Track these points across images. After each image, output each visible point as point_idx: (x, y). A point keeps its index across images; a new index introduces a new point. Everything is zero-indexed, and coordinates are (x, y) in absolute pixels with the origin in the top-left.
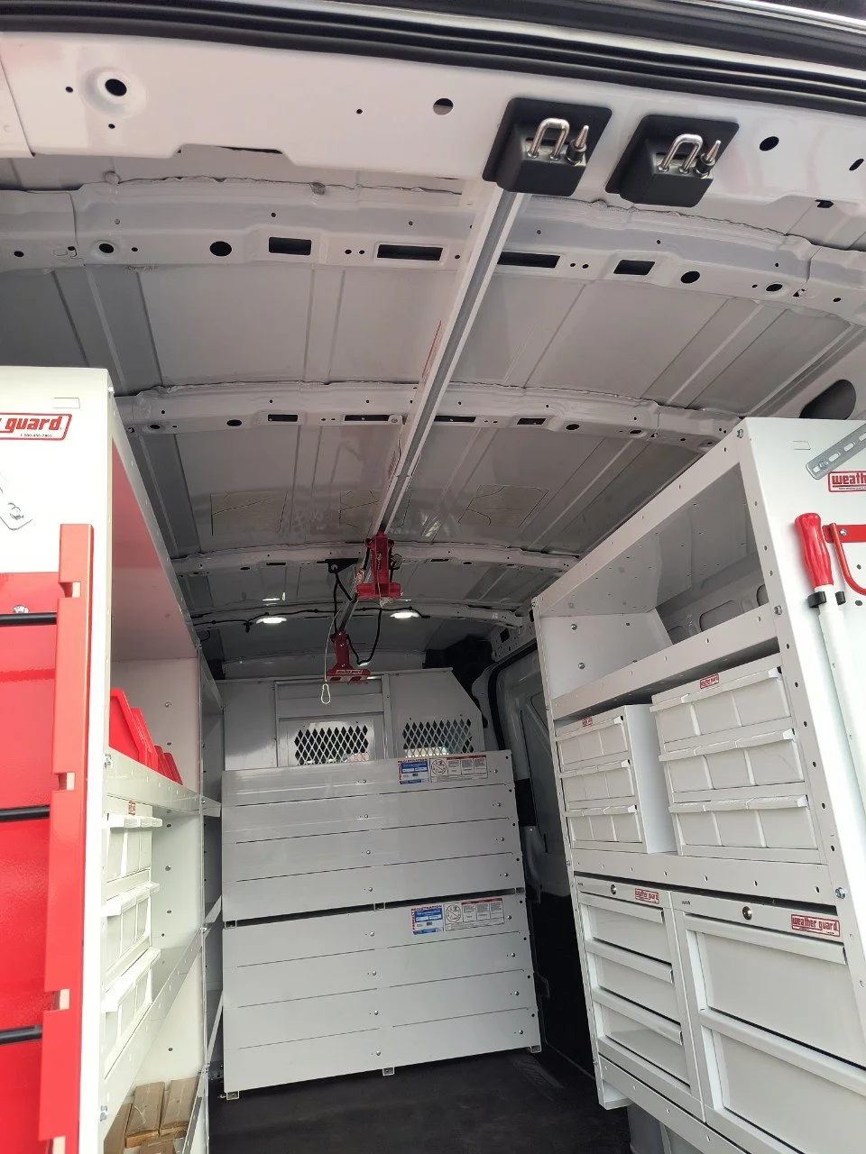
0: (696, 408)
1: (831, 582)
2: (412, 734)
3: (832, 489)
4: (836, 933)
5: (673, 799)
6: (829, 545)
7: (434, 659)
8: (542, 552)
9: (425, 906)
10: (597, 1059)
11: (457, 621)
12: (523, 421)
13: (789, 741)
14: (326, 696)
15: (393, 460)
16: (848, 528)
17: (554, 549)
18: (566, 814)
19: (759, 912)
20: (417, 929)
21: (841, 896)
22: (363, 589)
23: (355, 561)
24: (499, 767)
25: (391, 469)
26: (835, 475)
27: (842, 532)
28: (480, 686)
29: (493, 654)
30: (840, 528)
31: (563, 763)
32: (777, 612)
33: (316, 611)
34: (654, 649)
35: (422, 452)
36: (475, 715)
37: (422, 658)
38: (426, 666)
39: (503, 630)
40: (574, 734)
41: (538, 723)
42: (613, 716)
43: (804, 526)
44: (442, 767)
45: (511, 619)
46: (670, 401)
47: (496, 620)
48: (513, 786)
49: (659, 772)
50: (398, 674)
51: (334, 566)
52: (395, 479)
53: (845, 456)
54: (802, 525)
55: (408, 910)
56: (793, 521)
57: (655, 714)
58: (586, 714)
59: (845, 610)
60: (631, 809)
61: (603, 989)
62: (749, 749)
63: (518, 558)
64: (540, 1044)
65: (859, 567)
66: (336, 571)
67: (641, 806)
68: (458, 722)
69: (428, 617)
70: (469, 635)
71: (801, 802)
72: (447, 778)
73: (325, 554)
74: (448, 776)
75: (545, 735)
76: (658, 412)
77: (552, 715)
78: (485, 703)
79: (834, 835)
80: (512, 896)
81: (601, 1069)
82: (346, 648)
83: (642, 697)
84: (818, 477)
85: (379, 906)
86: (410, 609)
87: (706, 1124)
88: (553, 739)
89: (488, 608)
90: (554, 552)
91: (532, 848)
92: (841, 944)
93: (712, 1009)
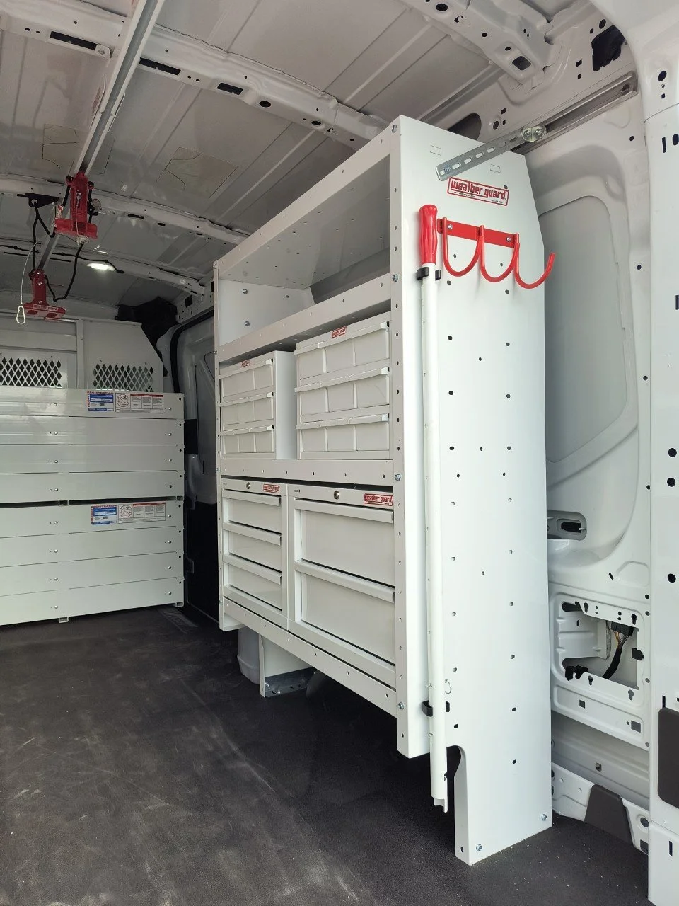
0: (366, 113)
1: (434, 262)
2: (101, 373)
3: (450, 191)
4: (390, 504)
5: (300, 419)
6: (438, 235)
7: (125, 314)
8: (226, 227)
9: (102, 505)
10: (222, 600)
11: (150, 281)
12: (223, 86)
13: (385, 375)
14: (21, 319)
15: (98, 96)
16: (454, 224)
17: (236, 227)
18: (221, 434)
19: (344, 494)
20: (94, 521)
21: (398, 479)
22: (62, 224)
23: (55, 199)
24: (173, 405)
25: (97, 103)
26: (454, 180)
27: (449, 227)
28: (164, 342)
29: (178, 316)
30: (449, 223)
31: (223, 395)
32: (394, 279)
33: (16, 248)
34: (301, 307)
35: (127, 90)
36: (158, 365)
37: (116, 311)
38: (118, 318)
39: (188, 296)
40: (234, 372)
41: (208, 376)
42: (266, 359)
43: (426, 213)
44: (126, 401)
45: (195, 286)
46: (347, 101)
47: (183, 286)
48: (182, 422)
49: (293, 400)
50: (91, 321)
51: (34, 201)
52: (99, 116)
53: (464, 167)
54: (424, 213)
55: (89, 507)
56: (418, 210)
57: (298, 356)
58: (244, 358)
59: (439, 285)
60: (270, 428)
61: (231, 554)
62: (358, 381)
63: (206, 229)
64: (183, 601)
65: (455, 256)
66: (36, 206)
67: (277, 427)
68: (143, 369)
69: (122, 272)
70: (159, 297)
71: (384, 418)
72: (130, 410)
73: (26, 188)
74: (131, 408)
75: (212, 385)
76: (336, 109)
77: (218, 359)
78: (166, 355)
79: (402, 440)
80: (173, 501)
81: (223, 606)
82: (43, 286)
83: (288, 346)
84: (442, 179)
85: (63, 503)
86: (106, 262)
87: (288, 631)
88: (217, 377)
89: (177, 274)
90: (237, 230)
91: (193, 470)
92: (392, 510)
93: (304, 560)
